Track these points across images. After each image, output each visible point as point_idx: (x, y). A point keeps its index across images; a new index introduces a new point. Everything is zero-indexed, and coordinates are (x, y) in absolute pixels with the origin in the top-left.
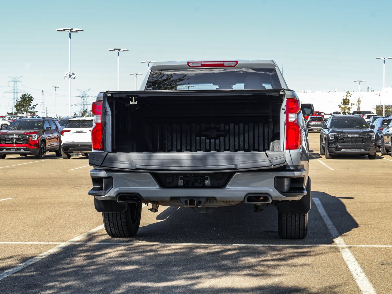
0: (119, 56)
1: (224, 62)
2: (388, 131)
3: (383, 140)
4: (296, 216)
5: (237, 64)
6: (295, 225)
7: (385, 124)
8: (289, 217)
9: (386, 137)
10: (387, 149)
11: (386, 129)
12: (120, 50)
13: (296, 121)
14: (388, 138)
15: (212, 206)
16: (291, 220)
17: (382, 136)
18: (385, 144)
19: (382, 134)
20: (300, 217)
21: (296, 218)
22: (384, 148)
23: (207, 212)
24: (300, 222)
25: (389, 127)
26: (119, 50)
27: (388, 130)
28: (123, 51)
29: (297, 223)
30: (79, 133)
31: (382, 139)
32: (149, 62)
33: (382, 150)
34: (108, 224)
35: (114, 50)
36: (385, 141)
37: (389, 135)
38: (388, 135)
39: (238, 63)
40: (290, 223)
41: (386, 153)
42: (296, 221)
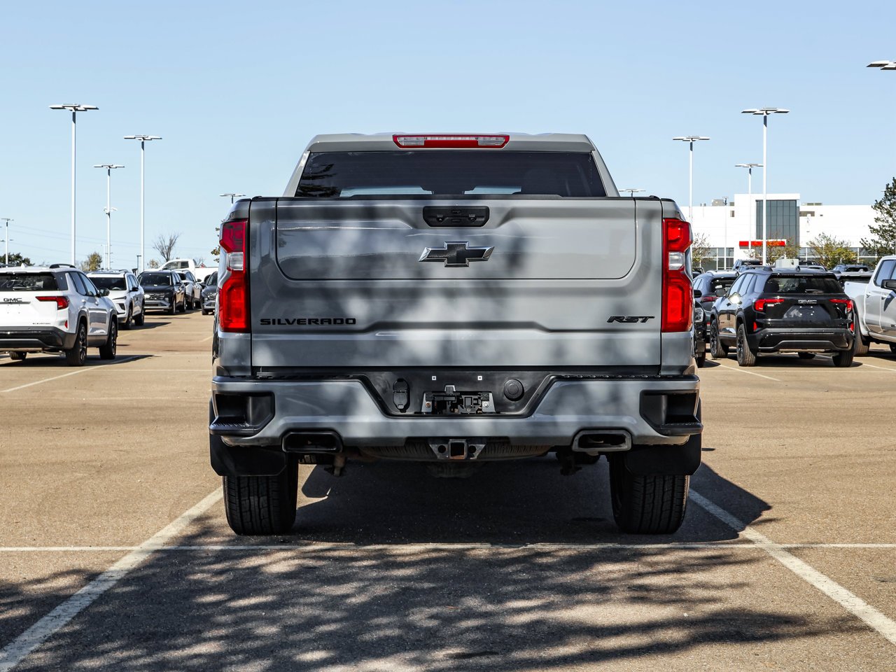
0: (75, 122)
1: (477, 136)
2: (729, 305)
3: (717, 324)
4: (664, 481)
5: (506, 142)
6: (663, 502)
7: (717, 287)
8: (650, 483)
9: (723, 319)
10: (727, 344)
11: (722, 300)
12: (79, 108)
13: (683, 269)
14: (729, 319)
15: (494, 458)
16: (654, 490)
17: (713, 316)
18: (722, 334)
19: (713, 311)
20: (673, 483)
21: (666, 486)
22: (717, 343)
23: (457, 475)
24: (673, 494)
25: (731, 294)
26: (74, 108)
27: (727, 301)
28: (86, 109)
29: (667, 497)
30: (10, 303)
31: (714, 321)
32: (144, 139)
33: (713, 346)
34: (238, 503)
35: (63, 108)
36: (721, 326)
37: (732, 312)
38: (730, 313)
39: (510, 140)
40: (652, 497)
41: (723, 352)
42: (664, 492)
